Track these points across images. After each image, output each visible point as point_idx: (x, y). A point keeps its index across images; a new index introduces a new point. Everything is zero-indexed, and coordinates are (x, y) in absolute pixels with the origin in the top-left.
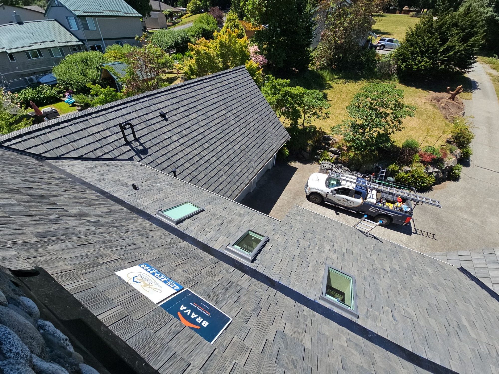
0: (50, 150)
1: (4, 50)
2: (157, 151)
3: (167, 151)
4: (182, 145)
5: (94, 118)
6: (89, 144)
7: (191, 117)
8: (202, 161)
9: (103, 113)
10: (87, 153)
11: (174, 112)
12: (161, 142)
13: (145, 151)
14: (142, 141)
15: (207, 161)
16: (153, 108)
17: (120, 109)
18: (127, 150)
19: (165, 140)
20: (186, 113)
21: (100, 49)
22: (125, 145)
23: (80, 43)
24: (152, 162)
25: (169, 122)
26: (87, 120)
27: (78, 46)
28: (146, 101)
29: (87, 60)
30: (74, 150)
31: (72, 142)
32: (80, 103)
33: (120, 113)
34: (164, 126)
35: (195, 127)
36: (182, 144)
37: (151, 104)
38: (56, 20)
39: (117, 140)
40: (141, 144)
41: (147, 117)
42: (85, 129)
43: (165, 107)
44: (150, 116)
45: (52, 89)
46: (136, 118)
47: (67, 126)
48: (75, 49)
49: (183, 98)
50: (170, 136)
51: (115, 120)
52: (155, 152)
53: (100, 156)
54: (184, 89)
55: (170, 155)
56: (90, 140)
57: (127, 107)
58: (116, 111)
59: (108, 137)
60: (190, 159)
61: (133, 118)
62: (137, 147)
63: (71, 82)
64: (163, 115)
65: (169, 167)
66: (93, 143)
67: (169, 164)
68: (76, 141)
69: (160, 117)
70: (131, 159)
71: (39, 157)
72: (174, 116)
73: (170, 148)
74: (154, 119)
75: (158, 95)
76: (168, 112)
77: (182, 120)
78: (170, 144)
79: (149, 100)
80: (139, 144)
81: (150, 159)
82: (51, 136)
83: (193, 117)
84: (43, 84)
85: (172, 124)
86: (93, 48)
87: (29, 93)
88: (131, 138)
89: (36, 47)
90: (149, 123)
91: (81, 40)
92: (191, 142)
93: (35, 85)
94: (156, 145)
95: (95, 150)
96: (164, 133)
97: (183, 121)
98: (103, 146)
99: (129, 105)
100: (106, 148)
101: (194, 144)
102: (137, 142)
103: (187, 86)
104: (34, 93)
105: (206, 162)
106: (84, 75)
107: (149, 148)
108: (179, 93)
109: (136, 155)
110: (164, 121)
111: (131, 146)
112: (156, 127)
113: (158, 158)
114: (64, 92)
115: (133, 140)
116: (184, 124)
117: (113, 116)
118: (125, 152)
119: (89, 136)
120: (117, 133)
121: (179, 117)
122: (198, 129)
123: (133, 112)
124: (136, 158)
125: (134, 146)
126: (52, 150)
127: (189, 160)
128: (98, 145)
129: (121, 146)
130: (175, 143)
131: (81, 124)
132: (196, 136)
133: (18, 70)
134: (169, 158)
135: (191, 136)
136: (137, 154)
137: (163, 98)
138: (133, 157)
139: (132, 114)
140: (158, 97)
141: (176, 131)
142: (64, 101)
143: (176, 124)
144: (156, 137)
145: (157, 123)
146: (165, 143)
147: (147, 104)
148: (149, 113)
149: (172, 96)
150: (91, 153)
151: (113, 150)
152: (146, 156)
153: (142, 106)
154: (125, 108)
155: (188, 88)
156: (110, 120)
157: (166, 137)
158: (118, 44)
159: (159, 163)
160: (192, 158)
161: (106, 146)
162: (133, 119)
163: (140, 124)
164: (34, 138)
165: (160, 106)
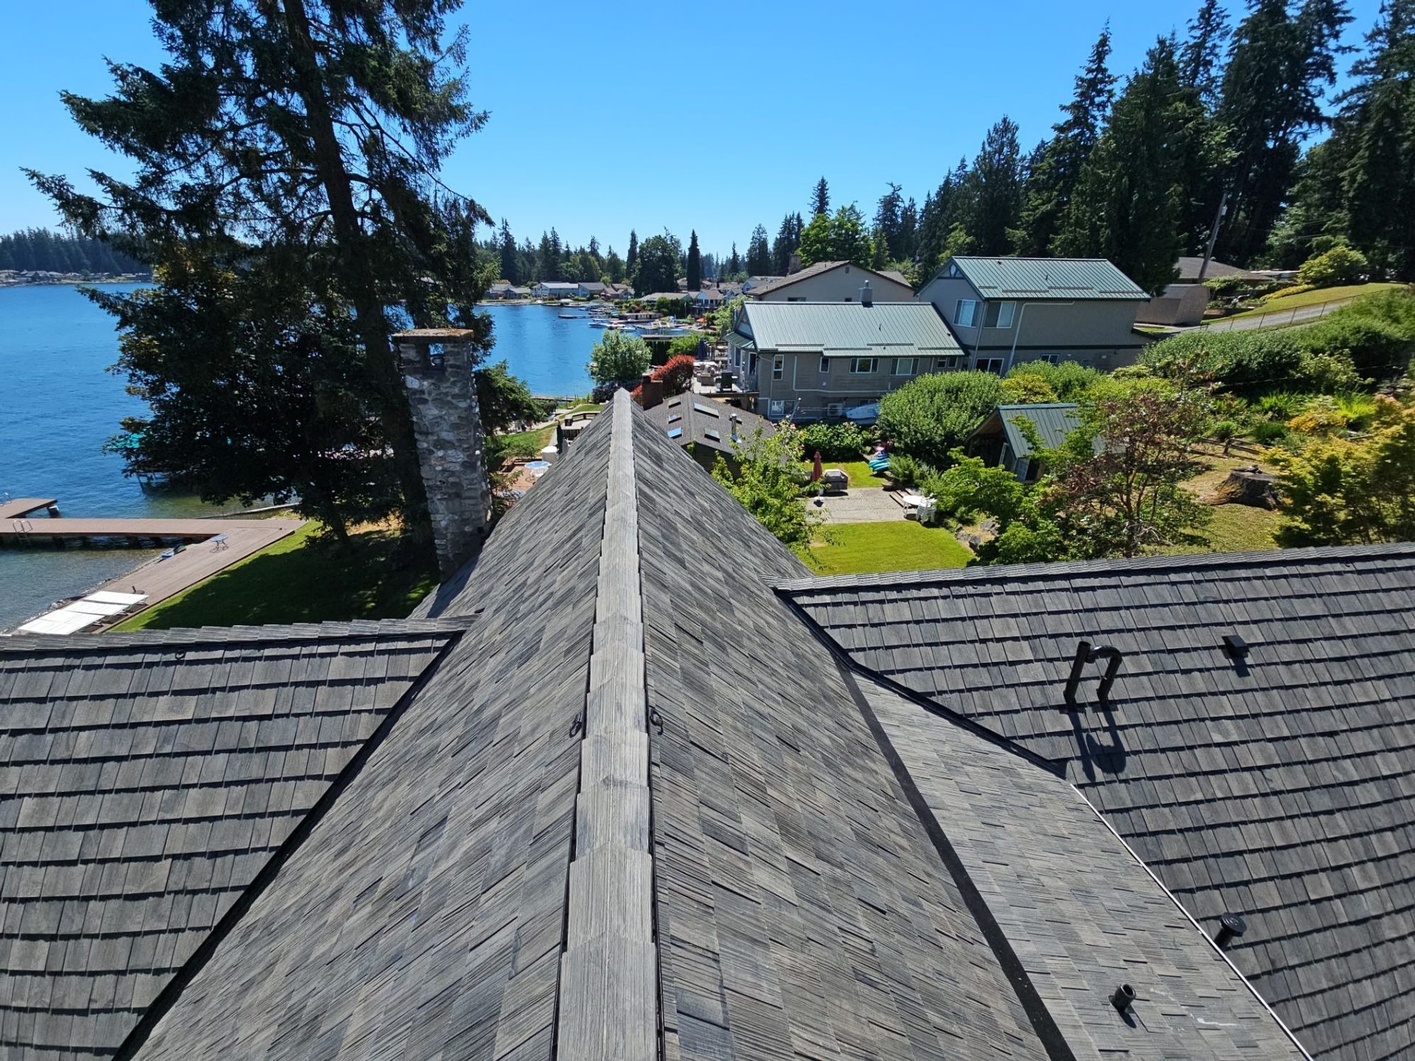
0: (870, 649)
1: (819, 349)
2: (1160, 778)
3: (1199, 796)
4: (1274, 799)
5: (1008, 593)
6: (961, 667)
7: (1357, 693)
8: (1341, 910)
9: (1040, 585)
10: (945, 692)
11: (1288, 652)
12: (1191, 748)
13: (1113, 759)
14: (1120, 717)
15: (1365, 921)
16: (1203, 613)
17: (1093, 589)
18: (1058, 729)
19: (1209, 745)
20: (1339, 672)
21: (996, 367)
22: (1060, 708)
23: (961, 352)
24: (1127, 810)
25: (1251, 682)
26: (988, 595)
27: (953, 358)
28: (1190, 582)
29: (959, 390)
30: (920, 669)
31: (927, 645)
32: (897, 475)
33: (1087, 599)
34: (1223, 693)
35: (1361, 742)
36: (1275, 793)
37: (1202, 598)
38: (934, 305)
39: (1042, 683)
40: (1113, 728)
41: (1171, 640)
42: (972, 618)
43: (1255, 622)
44: (1184, 639)
45: (859, 433)
46: (1130, 631)
47: (936, 598)
48: (944, 363)
49: (1345, 604)
50: (1235, 738)
51: (1063, 616)
52: (1150, 779)
53: (973, 715)
54: (1360, 572)
55: (1207, 814)
56: (969, 654)
57: (1116, 587)
58: (1077, 590)
59: (1020, 662)
60: (1290, 876)
61: (1121, 626)
62: (1094, 730)
63: (905, 429)
64: (1235, 650)
65: (1184, 866)
66: (975, 666)
67: (1186, 853)
68: (936, 644)
69: (1219, 652)
70: (1058, 767)
71: (842, 657)
72: (1281, 668)
73: (1217, 786)
74: (1194, 654)
75: (1243, 573)
76: (1260, 644)
77: (1309, 692)
78: (1223, 772)
79: (1198, 582)
80: (1106, 724)
81: (1124, 795)
82: (890, 612)
83: (1366, 693)
84: (849, 420)
85: (1259, 695)
86: (982, 365)
87: (820, 432)
88: (1088, 692)
89: (876, 352)
90: (1169, 662)
91: (963, 346)
92: (1322, 801)
93: (835, 420)
94: (1163, 751)
95: (970, 690)
96: (1213, 719)
97: (1312, 698)
98: (996, 687)
99: (1126, 580)
100: (1003, 697)
101: (1330, 812)
102: (1101, 715)
103: (1380, 564)
104: (825, 435)
105: (1357, 923)
106: (938, 420)
107: (1136, 753)
108: (1334, 584)
109: (1078, 758)
110: (1232, 674)
111: (1075, 721)
112: (1192, 684)
113: (1152, 807)
114: (876, 444)
115: (1091, 704)
116: (1315, 710)
117: (1063, 604)
118: (1050, 734)
119: (972, 642)
120: (1051, 660)
121: (1303, 674)
122: (1373, 753)
123: (1127, 608)
124: (1075, 767)
125: (1084, 725)
126: (875, 648)
127: (1284, 877)
128: (983, 678)
129: (1045, 708)
130: (1247, 775)
131: (969, 601)
132: (1352, 783)
133: (824, 388)
134: (1199, 829)
135: (1329, 773)
136: (1085, 758)
137: (1260, 588)
138: (1066, 760)
139: (1122, 612)
140: (1239, 579)
141: (1270, 728)
142: (867, 461)
143: (1278, 700)
144: (1176, 722)
145: (1200, 670)
146: (1204, 760)
147: (1188, 593)
148: (1182, 627)
149: (1298, 586)
150: (957, 694)
151: (1017, 712)
152: (1113, 776)
153: (1167, 594)
154: (1110, 587)
155: (1380, 571)
156: (1050, 613)
157: (1218, 738)
158: (1045, 358)
159: (1152, 828)
160: (1299, 875)
161: (1004, 690)
162: (1120, 631)
163: (1136, 653)
164: (855, 604)
165: (1237, 612)
